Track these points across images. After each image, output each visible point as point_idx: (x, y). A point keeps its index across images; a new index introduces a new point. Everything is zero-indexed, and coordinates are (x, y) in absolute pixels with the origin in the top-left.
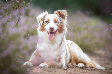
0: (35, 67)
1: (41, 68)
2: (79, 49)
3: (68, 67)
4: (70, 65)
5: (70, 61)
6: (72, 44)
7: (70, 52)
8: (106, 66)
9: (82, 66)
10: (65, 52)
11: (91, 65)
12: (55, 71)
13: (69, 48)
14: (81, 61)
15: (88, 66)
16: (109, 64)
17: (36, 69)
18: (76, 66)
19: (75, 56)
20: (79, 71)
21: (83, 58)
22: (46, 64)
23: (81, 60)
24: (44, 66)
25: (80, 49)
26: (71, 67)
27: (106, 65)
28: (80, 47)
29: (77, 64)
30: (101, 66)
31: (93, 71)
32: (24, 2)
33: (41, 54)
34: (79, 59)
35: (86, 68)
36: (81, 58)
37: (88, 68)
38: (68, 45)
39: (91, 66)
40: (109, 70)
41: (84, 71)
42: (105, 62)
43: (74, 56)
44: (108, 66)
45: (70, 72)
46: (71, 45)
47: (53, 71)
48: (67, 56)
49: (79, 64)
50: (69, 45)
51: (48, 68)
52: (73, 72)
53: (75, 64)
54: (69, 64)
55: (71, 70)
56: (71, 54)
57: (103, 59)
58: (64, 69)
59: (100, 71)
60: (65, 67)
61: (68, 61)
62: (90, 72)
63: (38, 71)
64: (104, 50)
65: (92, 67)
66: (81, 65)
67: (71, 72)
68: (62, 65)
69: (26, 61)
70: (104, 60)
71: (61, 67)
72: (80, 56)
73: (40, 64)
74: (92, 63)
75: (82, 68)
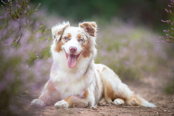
0: (48, 107)
1: (58, 108)
2: (115, 76)
3: (99, 105)
4: (103, 102)
5: (103, 96)
6: (104, 69)
7: (102, 81)
8: (158, 102)
9: (120, 103)
10: (94, 83)
11: (134, 101)
12: (79, 113)
13: (101, 75)
14: (119, 95)
15: (129, 102)
16: (162, 99)
17: (49, 110)
18: (112, 104)
19: (110, 88)
20: (116, 110)
21: (122, 90)
22: (66, 103)
23: (119, 93)
24: (63, 105)
25: (117, 76)
26: (103, 106)
27: (158, 100)
28: (116, 73)
29: (113, 100)
30: (151, 101)
31: (137, 111)
32: (29, 7)
33: (57, 88)
34: (116, 93)
35: (127, 105)
36: (119, 91)
37: (129, 106)
38: (98, 71)
39: (134, 103)
40: (161, 108)
41: (123, 110)
42: (157, 95)
43: (108, 88)
44: (160, 102)
45: (102, 113)
46: (102, 71)
47: (76, 113)
48: (98, 88)
49: (115, 100)
50: (101, 70)
51: (69, 108)
52: (107, 114)
53: (110, 101)
54: (100, 100)
55: (104, 111)
56: (103, 85)
57: (153, 91)
58: (93, 109)
59: (148, 110)
60: (95, 105)
61: (99, 96)
62: (133, 111)
63: (54, 114)
64: (155, 76)
65: (136, 105)
66: (119, 101)
67: (104, 113)
68: (91, 103)
69: (34, 99)
70: (156, 93)
71: (88, 106)
72: (117, 88)
73: (56, 102)
74: (136, 98)
75: (121, 106)
